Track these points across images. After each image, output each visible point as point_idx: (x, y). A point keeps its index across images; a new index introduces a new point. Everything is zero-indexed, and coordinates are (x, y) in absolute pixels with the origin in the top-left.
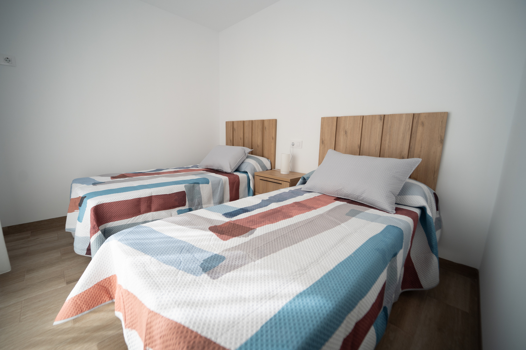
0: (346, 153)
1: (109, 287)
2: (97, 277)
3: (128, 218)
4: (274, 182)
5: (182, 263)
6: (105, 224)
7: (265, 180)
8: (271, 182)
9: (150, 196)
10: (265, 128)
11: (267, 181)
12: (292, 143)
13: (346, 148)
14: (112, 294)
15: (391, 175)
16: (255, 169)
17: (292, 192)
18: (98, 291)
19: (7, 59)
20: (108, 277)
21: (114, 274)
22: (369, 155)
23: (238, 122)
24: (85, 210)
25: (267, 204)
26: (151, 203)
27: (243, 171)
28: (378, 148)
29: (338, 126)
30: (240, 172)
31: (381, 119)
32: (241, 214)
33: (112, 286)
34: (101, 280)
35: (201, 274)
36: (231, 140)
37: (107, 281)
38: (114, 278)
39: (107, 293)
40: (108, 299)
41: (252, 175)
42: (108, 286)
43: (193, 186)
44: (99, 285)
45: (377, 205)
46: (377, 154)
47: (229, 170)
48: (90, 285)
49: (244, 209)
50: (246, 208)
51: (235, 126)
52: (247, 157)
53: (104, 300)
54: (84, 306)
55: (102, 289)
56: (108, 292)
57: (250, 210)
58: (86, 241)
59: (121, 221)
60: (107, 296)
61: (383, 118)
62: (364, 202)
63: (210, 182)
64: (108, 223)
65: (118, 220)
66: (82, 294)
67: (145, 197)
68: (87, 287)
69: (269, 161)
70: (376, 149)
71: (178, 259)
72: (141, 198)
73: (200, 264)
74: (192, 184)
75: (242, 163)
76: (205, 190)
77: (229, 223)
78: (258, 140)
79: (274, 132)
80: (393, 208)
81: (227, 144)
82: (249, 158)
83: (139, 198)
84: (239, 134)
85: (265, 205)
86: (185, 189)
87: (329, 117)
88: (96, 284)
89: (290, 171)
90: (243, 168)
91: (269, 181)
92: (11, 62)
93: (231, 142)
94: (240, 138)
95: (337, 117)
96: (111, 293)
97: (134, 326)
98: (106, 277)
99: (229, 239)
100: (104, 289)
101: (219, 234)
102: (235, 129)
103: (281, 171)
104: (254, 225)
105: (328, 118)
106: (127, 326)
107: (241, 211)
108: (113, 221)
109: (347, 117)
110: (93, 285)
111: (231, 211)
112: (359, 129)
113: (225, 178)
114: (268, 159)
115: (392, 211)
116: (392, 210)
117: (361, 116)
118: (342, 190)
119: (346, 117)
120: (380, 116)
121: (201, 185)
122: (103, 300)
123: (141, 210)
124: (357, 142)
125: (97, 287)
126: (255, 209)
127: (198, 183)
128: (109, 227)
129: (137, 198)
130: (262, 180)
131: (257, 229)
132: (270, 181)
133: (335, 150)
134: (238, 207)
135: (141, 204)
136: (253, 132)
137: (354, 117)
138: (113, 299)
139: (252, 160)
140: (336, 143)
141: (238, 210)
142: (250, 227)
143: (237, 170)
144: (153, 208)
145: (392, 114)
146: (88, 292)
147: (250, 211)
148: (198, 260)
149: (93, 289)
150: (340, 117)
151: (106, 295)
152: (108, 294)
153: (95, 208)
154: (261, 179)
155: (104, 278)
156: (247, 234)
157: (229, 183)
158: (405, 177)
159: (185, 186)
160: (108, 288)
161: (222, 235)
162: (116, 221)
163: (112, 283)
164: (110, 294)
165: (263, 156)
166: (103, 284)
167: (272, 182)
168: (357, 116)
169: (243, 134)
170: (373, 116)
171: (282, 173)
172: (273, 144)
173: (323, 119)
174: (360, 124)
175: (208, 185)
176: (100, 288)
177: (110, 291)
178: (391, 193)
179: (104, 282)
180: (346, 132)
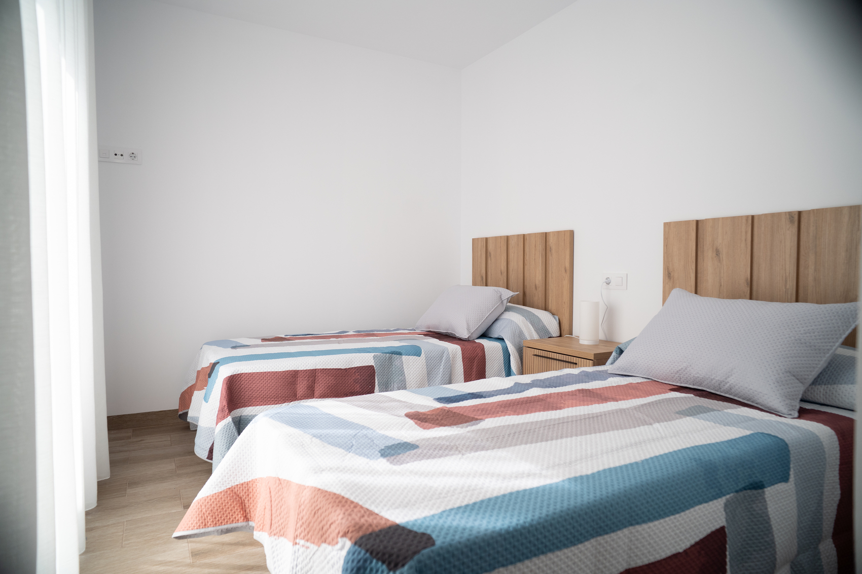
0: (720, 296)
1: (246, 498)
2: (232, 477)
3: (276, 404)
4: (561, 361)
5: (354, 446)
6: (242, 409)
7: (545, 357)
8: (556, 360)
9: (312, 370)
10: (551, 248)
11: (547, 358)
12: (607, 279)
13: (721, 286)
14: (249, 512)
15: (793, 338)
16: (521, 334)
17: (585, 375)
18: (230, 500)
19: (132, 155)
20: (246, 481)
21: (255, 478)
22: (772, 299)
23: (496, 238)
24: (215, 382)
25: (522, 389)
26: (314, 382)
27: (496, 336)
28: (792, 284)
29: (700, 240)
30: (491, 339)
31: (792, 221)
32: (467, 400)
33: (250, 498)
34: (236, 484)
35: (379, 458)
36: (482, 277)
37: (244, 488)
38: (254, 485)
39: (242, 508)
40: (242, 518)
41: (514, 345)
42: (244, 497)
43: (390, 358)
44: (232, 491)
45: (758, 401)
46: (789, 297)
47: (464, 335)
48: (221, 487)
49: (475, 394)
50: (480, 392)
51: (491, 247)
52: (507, 309)
53: (237, 519)
54: (209, 518)
55: (236, 498)
56: (244, 507)
57: (486, 395)
58: (209, 435)
59: (265, 406)
60: (242, 513)
61: (798, 217)
62: (734, 396)
63: (423, 353)
64: (246, 408)
65: (261, 405)
66: (209, 498)
67: (305, 370)
68: (217, 489)
69: (555, 318)
70: (788, 286)
71: (349, 442)
72: (298, 371)
73: (378, 450)
74: (388, 354)
75: (496, 320)
76: (412, 366)
77: (442, 409)
78: (536, 275)
79: (568, 257)
80: (792, 406)
81: (475, 284)
82: (513, 311)
83: (295, 371)
84: (498, 264)
85: (519, 390)
86: (373, 361)
87: (680, 222)
88: (229, 488)
89: (600, 340)
90: (497, 331)
91: (552, 359)
92: (136, 159)
93: (482, 279)
94: (501, 271)
95: (697, 222)
96: (248, 510)
97: (282, 532)
98: (243, 482)
99: (434, 427)
100: (239, 500)
101: (419, 422)
102: (490, 254)
103: (580, 338)
104: (484, 415)
105: (678, 224)
106: (272, 533)
107: (468, 397)
108: (254, 406)
109: (718, 219)
110: (225, 488)
111: (452, 395)
112: (746, 244)
113: (454, 349)
114: (553, 314)
115: (790, 413)
116: (790, 410)
117: (747, 217)
118: (688, 369)
119: (715, 220)
120: (790, 214)
121: (404, 357)
122: (235, 518)
123: (298, 393)
124: (745, 272)
125: (230, 494)
126: (496, 396)
127: (400, 354)
128: (246, 414)
129: (291, 371)
130: (538, 356)
131: (487, 420)
132: (554, 359)
133: (696, 293)
134: (466, 391)
135: (298, 382)
136: (527, 257)
137: (734, 219)
138: (248, 521)
139: (516, 314)
140: (699, 275)
141: (464, 395)
142: (476, 417)
143: (484, 335)
144: (317, 393)
145: (817, 210)
146: (217, 497)
147: (485, 397)
148: (377, 445)
149: (224, 495)
150: (702, 221)
151: (240, 512)
152: (243, 510)
153: (229, 379)
154: (536, 355)
155: (241, 482)
156: (465, 424)
157: (463, 358)
158: (830, 343)
159: (374, 357)
160: (244, 500)
161: (423, 423)
162: (257, 405)
163: (250, 493)
164: (245, 511)
165: (546, 309)
166: (239, 492)
167: (559, 360)
168: (739, 216)
169: (505, 264)
170: (774, 217)
171: (581, 342)
172: (566, 283)
173: (667, 225)
174: (746, 232)
175: (419, 358)
176: (233, 496)
177: (247, 505)
178: (788, 374)
179: (240, 488)
180: (718, 253)
